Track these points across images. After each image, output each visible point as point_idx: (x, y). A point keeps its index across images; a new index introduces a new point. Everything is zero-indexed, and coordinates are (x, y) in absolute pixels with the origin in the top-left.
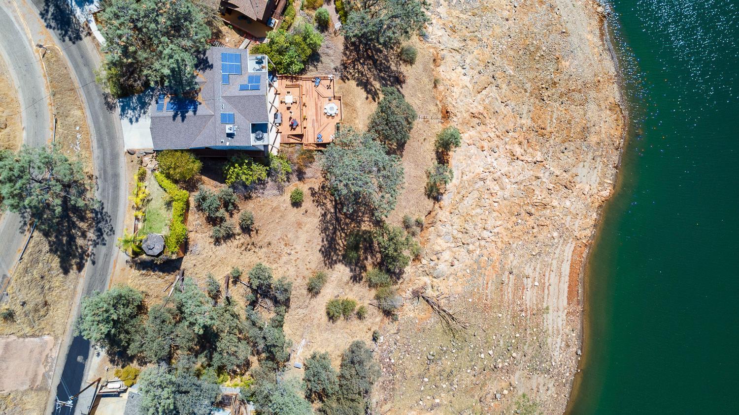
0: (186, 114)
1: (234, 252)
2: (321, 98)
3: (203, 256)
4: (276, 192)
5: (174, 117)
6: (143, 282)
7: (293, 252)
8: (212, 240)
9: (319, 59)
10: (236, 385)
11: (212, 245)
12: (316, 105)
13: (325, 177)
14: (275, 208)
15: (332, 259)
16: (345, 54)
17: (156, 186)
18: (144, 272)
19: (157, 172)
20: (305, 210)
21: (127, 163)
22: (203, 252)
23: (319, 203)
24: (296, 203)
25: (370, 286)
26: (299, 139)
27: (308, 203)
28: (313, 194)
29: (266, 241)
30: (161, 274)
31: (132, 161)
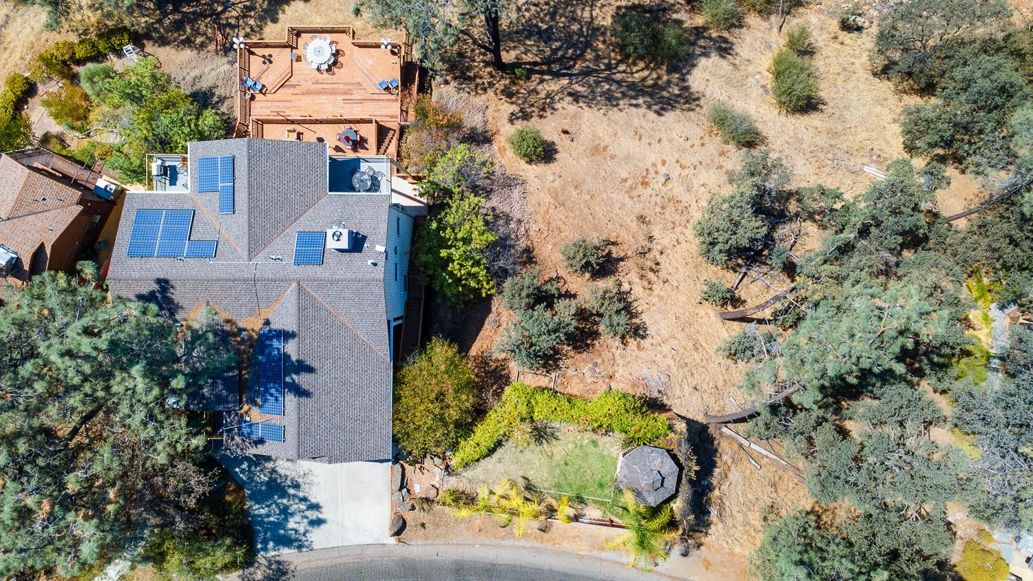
0: (294, 358)
1: (661, 298)
2: (293, 81)
3: (674, 369)
4: (516, 194)
5: (301, 392)
6: (740, 517)
7: (663, 170)
8: (632, 343)
9: (205, 93)
10: (986, 318)
11: (646, 343)
12: (308, 93)
13: (485, 90)
14: (556, 197)
15: (678, 96)
16: (203, 46)
17: (490, 467)
18: (714, 512)
19: (455, 461)
20: (563, 136)
21: (426, 537)
22: (664, 366)
23: (548, 105)
24: (545, 153)
25: (741, 26)
26: (390, 135)
27: (548, 129)
28: (526, 116)
29: (634, 225)
30: (717, 471)
31: (423, 525)
